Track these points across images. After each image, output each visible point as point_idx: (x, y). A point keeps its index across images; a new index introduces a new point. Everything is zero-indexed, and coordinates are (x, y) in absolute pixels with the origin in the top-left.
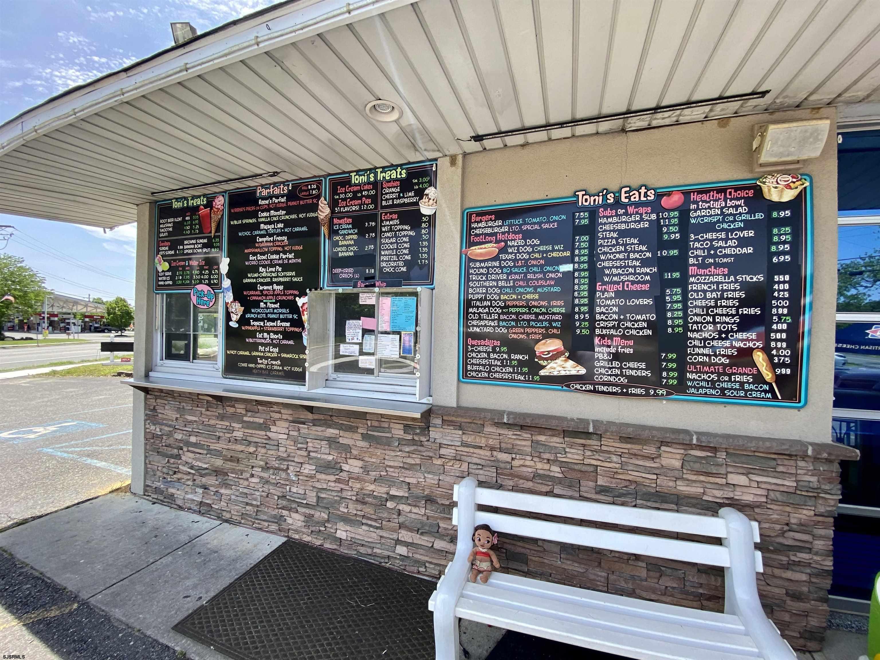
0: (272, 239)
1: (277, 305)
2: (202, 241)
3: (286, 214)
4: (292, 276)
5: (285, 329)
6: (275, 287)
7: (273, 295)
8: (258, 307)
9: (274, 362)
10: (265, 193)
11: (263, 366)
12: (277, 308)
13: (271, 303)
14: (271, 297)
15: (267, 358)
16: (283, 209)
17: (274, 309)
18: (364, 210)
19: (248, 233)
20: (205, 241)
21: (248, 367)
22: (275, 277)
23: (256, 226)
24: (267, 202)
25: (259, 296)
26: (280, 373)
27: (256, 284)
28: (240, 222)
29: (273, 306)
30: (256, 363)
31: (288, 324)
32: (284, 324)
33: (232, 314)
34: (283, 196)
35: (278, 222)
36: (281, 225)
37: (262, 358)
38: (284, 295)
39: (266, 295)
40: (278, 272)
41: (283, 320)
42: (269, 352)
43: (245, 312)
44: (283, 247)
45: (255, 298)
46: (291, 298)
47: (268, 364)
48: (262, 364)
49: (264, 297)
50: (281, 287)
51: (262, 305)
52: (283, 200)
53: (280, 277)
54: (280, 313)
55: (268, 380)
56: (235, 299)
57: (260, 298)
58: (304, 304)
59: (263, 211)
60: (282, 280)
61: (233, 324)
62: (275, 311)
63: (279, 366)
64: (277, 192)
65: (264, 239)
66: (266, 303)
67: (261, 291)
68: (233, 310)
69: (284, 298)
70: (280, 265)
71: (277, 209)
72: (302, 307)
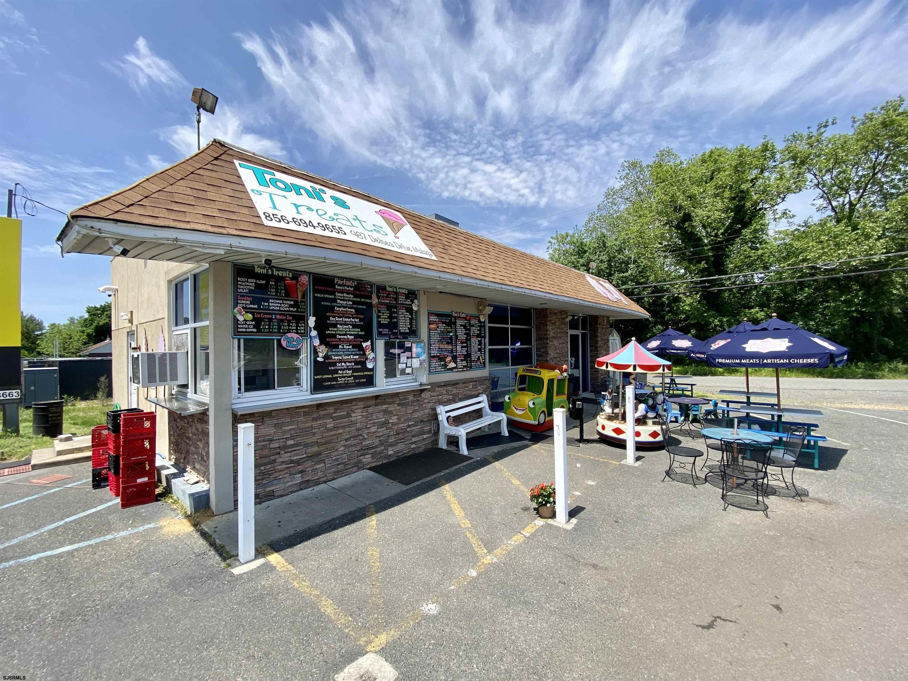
0: (345, 309)
1: (351, 347)
2: (288, 302)
3: (353, 297)
4: (358, 331)
6: (349, 337)
9: (349, 379)
10: (340, 282)
11: (341, 382)
13: (346, 346)
14: (346, 342)
15: (344, 377)
16: (352, 294)
19: (329, 304)
20: (292, 303)
22: (348, 331)
23: (335, 300)
24: (341, 288)
25: (338, 341)
26: (353, 384)
27: (336, 334)
28: (322, 296)
30: (337, 381)
32: (355, 357)
33: (319, 353)
34: (351, 287)
35: (349, 301)
37: (340, 377)
38: (355, 341)
39: (343, 341)
40: (350, 328)
42: (346, 373)
43: (328, 351)
44: (352, 315)
45: (335, 343)
46: (359, 343)
47: (345, 380)
50: (352, 337)
51: (340, 347)
52: (352, 289)
54: (352, 351)
55: (346, 389)
56: (321, 343)
58: (366, 346)
59: (339, 293)
60: (352, 333)
61: (320, 359)
62: (349, 350)
63: (353, 380)
64: (348, 284)
65: (340, 309)
66: (343, 346)
68: (320, 350)
70: (351, 325)
71: (348, 294)
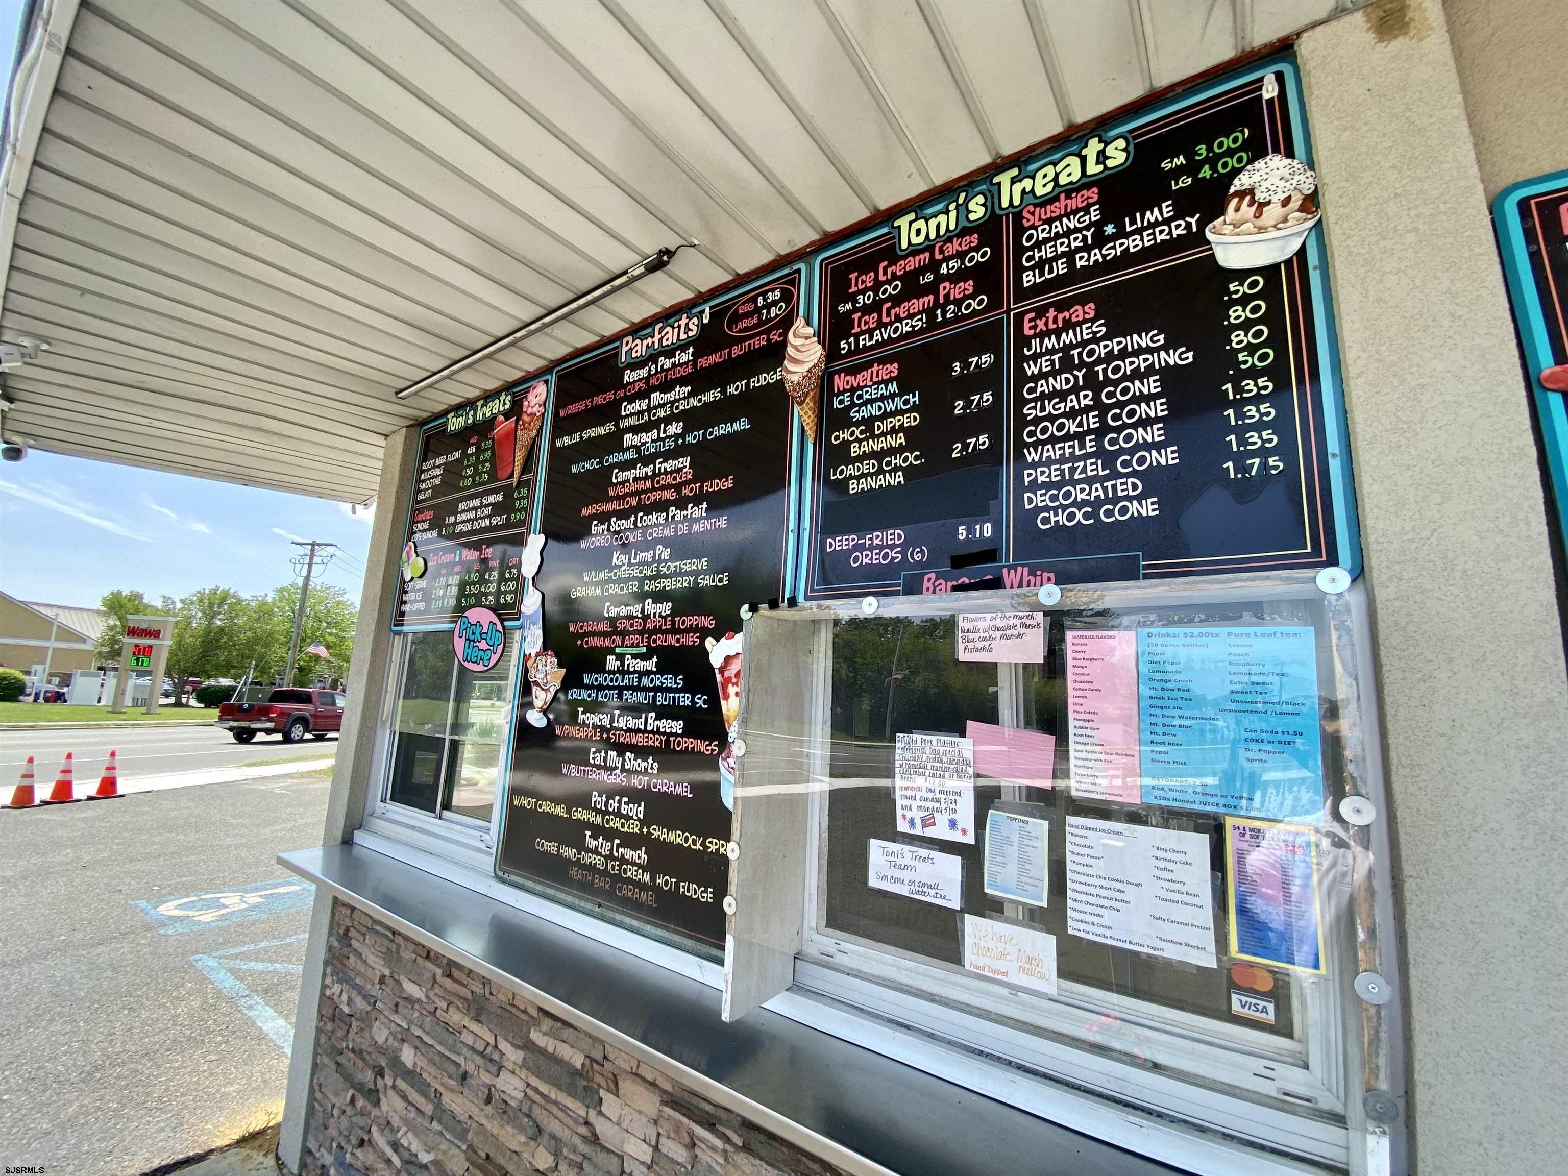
0: (649, 470)
1: (651, 664)
2: (492, 499)
3: (691, 394)
4: (696, 573)
5: (668, 742)
6: (650, 607)
7: (641, 633)
8: (600, 668)
9: (629, 854)
10: (640, 348)
11: (597, 860)
12: (648, 673)
13: (635, 656)
14: (636, 638)
15: (609, 834)
16: (682, 381)
17: (641, 674)
18: (946, 322)
19: (591, 465)
20: (499, 498)
21: (559, 855)
22: (651, 578)
23: (614, 442)
24: (643, 373)
25: (605, 635)
26: (644, 896)
28: (577, 438)
29: (640, 665)
30: (581, 847)
31: (677, 726)
32: (667, 725)
33: (534, 689)
34: (683, 347)
35: (668, 420)
36: (675, 428)
37: (598, 831)
38: (674, 631)
39: (624, 634)
40: (660, 561)
41: (663, 713)
42: (618, 814)
43: (566, 685)
44: (678, 488)
45: (594, 642)
46: (689, 640)
47: (610, 857)
48: (596, 852)
49: (618, 640)
50: (665, 608)
51: (611, 662)
52: (686, 356)
53: (665, 576)
54: (656, 689)
55: (610, 914)
56: (546, 647)
57: (608, 642)
58: (728, 659)
59: (631, 400)
60: (668, 584)
61: (536, 719)
62: (645, 681)
63: (644, 868)
64: (670, 337)
65: (631, 474)
66: (621, 657)
67: (613, 621)
68: (540, 677)
69: (672, 640)
70: (665, 541)
71: (666, 387)
72: (722, 670)
